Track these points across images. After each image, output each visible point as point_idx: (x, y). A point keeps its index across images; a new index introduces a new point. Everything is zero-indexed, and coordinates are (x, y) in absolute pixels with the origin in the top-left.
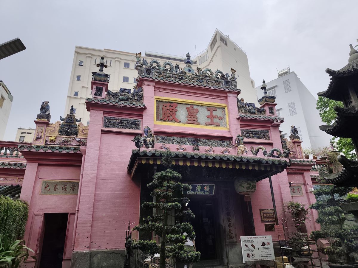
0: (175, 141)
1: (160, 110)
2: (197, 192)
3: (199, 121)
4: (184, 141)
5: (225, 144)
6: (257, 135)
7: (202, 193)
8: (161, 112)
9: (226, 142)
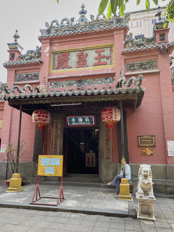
0: (65, 85)
1: (55, 61)
2: (79, 123)
3: (88, 64)
4: (72, 83)
5: (108, 80)
6: (143, 67)
7: (84, 123)
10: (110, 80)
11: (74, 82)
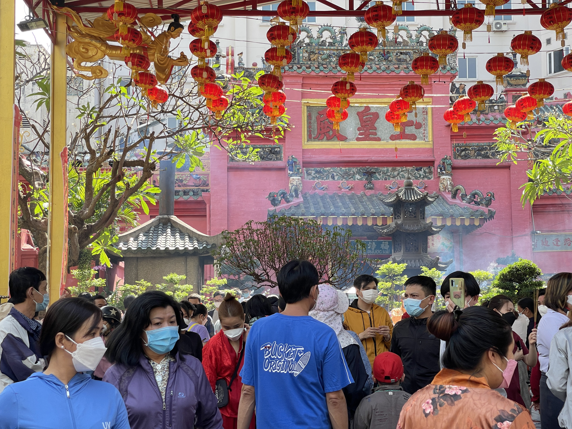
0: (337, 175)
1: (312, 121)
2: (370, 252)
3: (379, 134)
4: (352, 172)
5: (421, 173)
6: (483, 153)
7: (379, 252)
8: (315, 126)
9: (422, 169)
10: (425, 172)
11: (355, 170)
